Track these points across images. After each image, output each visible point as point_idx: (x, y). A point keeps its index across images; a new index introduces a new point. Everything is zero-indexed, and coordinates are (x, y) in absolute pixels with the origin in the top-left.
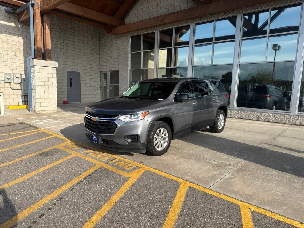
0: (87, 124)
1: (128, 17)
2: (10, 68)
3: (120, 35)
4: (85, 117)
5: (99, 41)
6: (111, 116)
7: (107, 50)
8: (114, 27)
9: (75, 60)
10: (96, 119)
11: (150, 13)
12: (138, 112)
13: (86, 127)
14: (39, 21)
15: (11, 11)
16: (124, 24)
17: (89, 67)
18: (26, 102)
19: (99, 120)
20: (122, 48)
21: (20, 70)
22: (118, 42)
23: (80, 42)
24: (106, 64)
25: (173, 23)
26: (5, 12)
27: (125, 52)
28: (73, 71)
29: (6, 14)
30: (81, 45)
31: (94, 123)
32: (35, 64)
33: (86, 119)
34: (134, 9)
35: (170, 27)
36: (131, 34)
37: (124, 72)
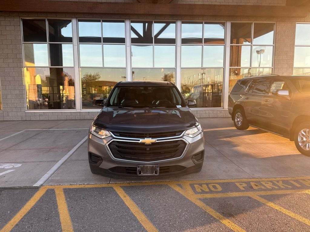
37: (12, 71)
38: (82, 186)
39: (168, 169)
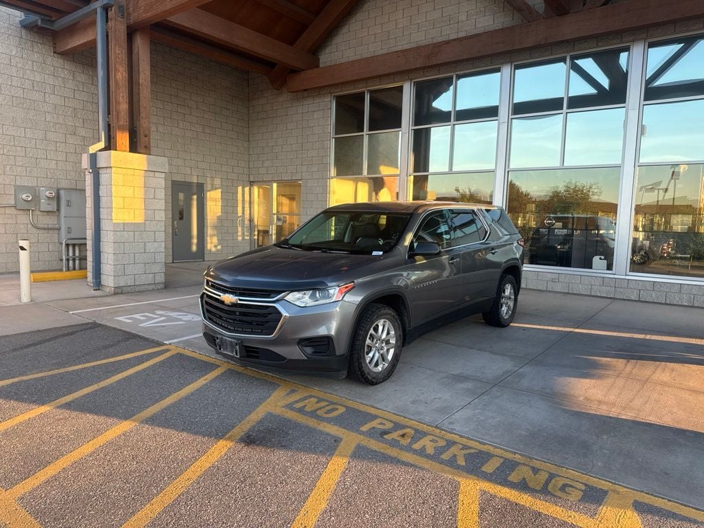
0: (208, 310)
1: (328, 50)
2: (30, 172)
3: (306, 94)
4: (204, 293)
5: (248, 108)
6: (266, 293)
7: (269, 130)
8: (294, 71)
9: (191, 153)
10: (229, 298)
11: (389, 39)
12: (329, 284)
13: (205, 318)
14: (123, 51)
15: (39, 23)
16: (317, 66)
17: (223, 170)
18: (71, 262)
19: (239, 302)
20: (312, 125)
21: (55, 177)
22: (300, 111)
23: (204, 109)
24: (266, 164)
25: (454, 65)
26: (20, 26)
27: (318, 134)
28: (187, 181)
29: (24, 31)
30: (206, 116)
31: (226, 308)
32: (112, 162)
33: (205, 298)
34: (344, 30)
35: (444, 73)
36: (338, 90)
37: (316, 185)
38: (194, 355)
39: (257, 352)
